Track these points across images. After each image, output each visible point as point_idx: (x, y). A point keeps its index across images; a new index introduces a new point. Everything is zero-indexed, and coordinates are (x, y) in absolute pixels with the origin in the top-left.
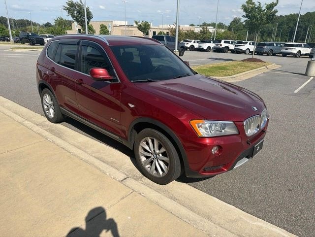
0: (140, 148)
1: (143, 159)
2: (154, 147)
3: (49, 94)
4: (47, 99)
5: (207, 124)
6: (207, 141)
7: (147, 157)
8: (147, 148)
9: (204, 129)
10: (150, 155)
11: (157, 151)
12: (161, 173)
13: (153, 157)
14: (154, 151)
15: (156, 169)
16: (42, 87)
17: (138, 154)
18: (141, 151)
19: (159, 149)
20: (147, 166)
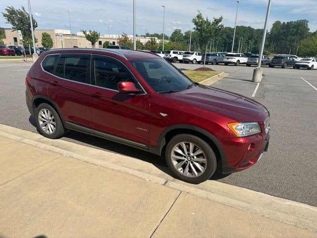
0: (173, 152)
1: (175, 163)
2: (188, 150)
3: (48, 109)
4: (45, 115)
7: (179, 161)
8: (180, 152)
10: (183, 158)
11: (192, 154)
12: (196, 173)
13: (186, 160)
14: (189, 154)
15: (190, 171)
16: (37, 103)
17: (170, 159)
18: (173, 155)
19: (193, 152)
20: (180, 170)
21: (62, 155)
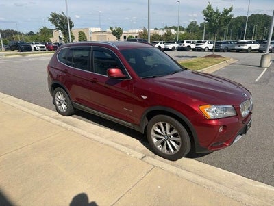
0: (152, 131)
1: (155, 140)
2: (165, 130)
3: (61, 92)
4: (60, 96)
5: (213, 108)
6: (214, 122)
7: (158, 139)
8: (159, 131)
9: (212, 112)
10: (162, 137)
11: (169, 133)
12: (173, 151)
13: (164, 138)
14: (166, 133)
15: (168, 148)
16: (54, 87)
17: (151, 137)
18: (153, 133)
19: (170, 132)
20: (159, 147)
21: (67, 129)
